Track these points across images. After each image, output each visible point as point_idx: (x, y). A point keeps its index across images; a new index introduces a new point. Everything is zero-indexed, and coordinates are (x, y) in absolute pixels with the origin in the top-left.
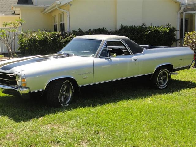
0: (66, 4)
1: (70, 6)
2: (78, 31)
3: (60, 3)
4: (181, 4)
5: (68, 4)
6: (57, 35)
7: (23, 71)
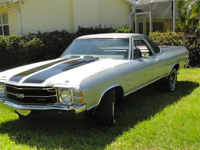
0: (18, 1)
1: (23, 4)
2: (37, 33)
3: (12, 1)
4: (132, 5)
5: (20, 1)
6: (16, 39)
7: (67, 82)
